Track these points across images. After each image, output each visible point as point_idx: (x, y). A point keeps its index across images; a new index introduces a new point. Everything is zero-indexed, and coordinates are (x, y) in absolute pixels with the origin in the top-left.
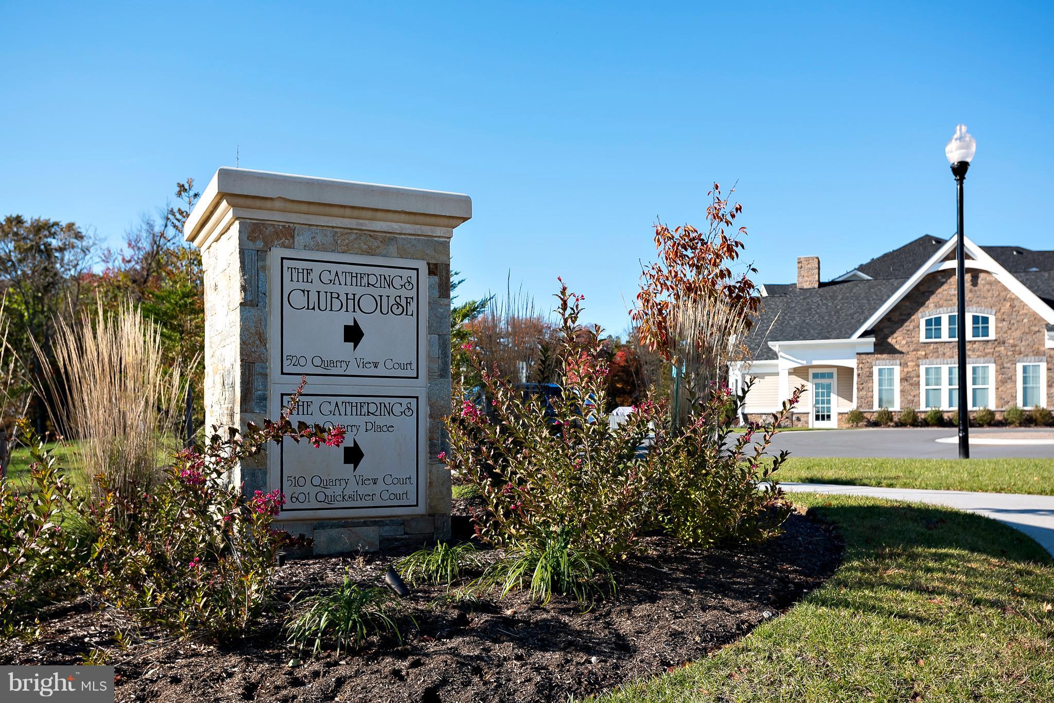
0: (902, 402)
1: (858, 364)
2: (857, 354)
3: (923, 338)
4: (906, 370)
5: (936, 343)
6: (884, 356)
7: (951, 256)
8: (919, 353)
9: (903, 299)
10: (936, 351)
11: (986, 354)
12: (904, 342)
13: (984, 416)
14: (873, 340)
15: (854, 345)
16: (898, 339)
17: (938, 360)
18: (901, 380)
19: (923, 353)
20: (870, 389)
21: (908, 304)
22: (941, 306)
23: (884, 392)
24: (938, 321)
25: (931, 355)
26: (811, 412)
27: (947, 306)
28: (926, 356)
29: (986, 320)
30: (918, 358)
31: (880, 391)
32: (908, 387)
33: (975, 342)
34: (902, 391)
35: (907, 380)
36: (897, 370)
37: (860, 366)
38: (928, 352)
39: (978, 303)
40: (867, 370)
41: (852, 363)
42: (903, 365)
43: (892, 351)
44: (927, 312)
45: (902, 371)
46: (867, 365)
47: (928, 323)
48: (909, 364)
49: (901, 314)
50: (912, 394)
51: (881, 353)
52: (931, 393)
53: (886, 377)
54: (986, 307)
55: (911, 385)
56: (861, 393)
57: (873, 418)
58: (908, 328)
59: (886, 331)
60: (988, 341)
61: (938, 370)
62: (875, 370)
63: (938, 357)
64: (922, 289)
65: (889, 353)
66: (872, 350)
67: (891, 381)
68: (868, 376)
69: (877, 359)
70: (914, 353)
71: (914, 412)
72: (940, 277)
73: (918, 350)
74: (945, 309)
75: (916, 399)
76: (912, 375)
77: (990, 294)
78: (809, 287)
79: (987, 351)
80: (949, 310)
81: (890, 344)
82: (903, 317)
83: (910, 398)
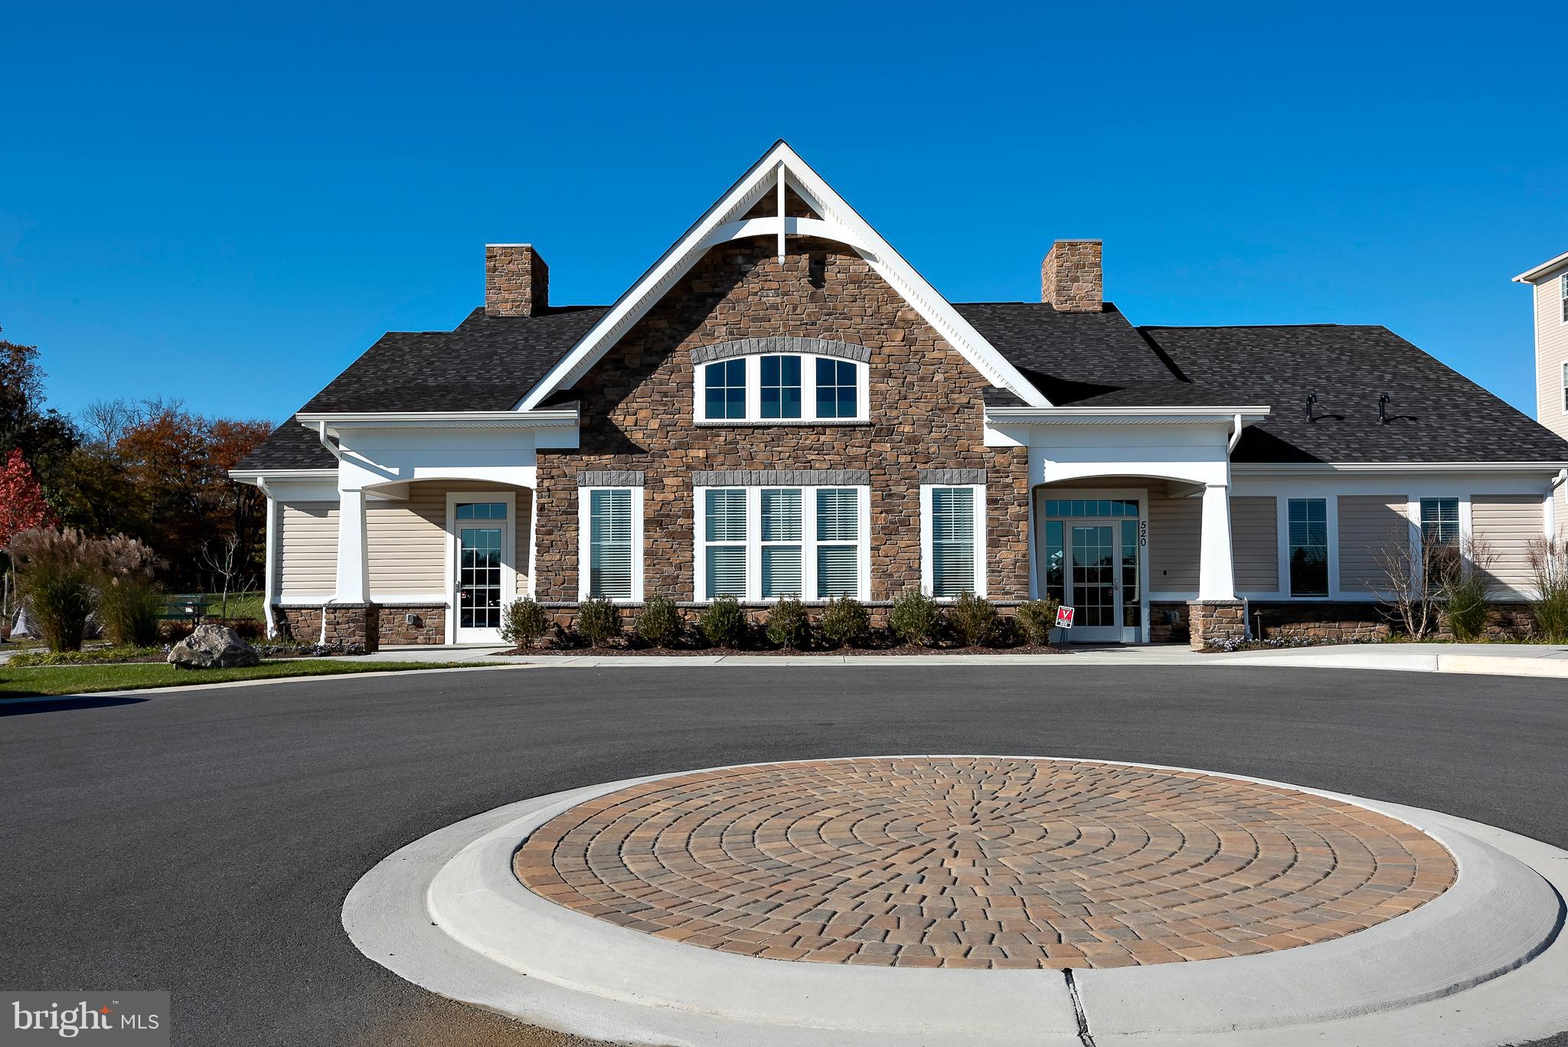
0: (648, 582)
1: (541, 479)
2: (539, 451)
3: (700, 416)
4: (658, 497)
5: (733, 428)
6: (607, 459)
7: (766, 207)
8: (692, 453)
9: (651, 313)
10: (732, 449)
11: (850, 461)
12: (654, 424)
13: (841, 621)
14: (573, 414)
15: (527, 428)
16: (642, 414)
17: (738, 473)
18: (648, 523)
19: (702, 454)
20: (571, 548)
21: (663, 324)
22: (744, 335)
23: (605, 554)
24: (737, 370)
25: (720, 458)
26: (451, 604)
27: (758, 335)
28: (708, 463)
29: (848, 373)
30: (689, 468)
31: (595, 551)
32: (664, 543)
33: (825, 426)
34: (648, 553)
35: (660, 524)
36: (638, 495)
37: (546, 483)
38: (712, 451)
39: (829, 329)
40: (562, 495)
41: (525, 476)
42: (652, 484)
43: (624, 447)
44: (710, 348)
45: (648, 502)
46: (563, 482)
47: (714, 375)
48: (667, 481)
49: (648, 351)
50: (675, 560)
51: (599, 450)
52: (720, 557)
53: (610, 515)
54: (849, 339)
55: (672, 536)
56: (547, 557)
57: (572, 623)
58: (664, 388)
59: (610, 394)
60: (854, 426)
61: (738, 499)
62: (584, 495)
63: (736, 466)
64: (697, 286)
65: (617, 452)
66: (574, 443)
67: (623, 528)
68: (566, 513)
69: (589, 467)
70: (680, 452)
71: (672, 609)
72: (740, 260)
73: (689, 447)
74: (754, 341)
75: (684, 574)
76: (675, 510)
77: (856, 309)
78: (512, 313)
79: (852, 451)
80: (763, 343)
81: (615, 429)
82: (654, 359)
83: (669, 570)
